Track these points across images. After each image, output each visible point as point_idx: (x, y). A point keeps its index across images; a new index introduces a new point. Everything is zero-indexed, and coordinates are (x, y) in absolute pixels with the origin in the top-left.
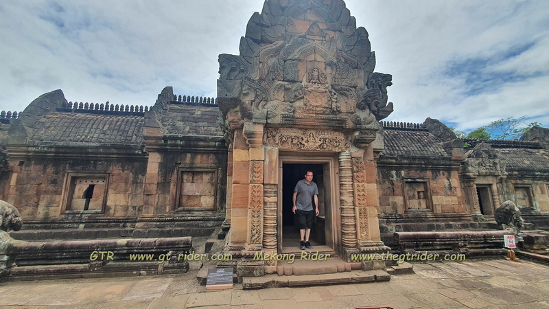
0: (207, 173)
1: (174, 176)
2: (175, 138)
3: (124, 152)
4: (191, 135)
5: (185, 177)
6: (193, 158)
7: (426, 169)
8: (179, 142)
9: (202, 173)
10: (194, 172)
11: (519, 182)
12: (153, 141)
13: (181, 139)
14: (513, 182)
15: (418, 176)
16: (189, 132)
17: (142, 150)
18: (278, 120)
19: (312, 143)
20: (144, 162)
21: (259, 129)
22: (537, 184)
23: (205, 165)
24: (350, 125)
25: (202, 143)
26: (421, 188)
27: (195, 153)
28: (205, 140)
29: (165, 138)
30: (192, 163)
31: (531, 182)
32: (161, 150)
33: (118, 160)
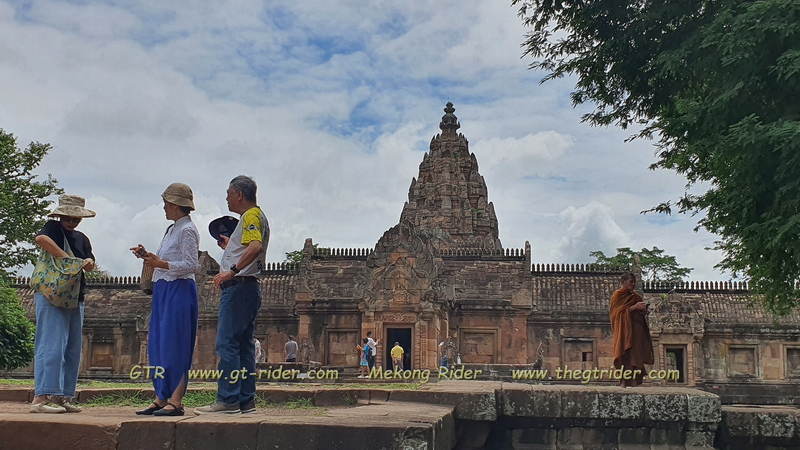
0: (351, 332)
1: (323, 336)
2: (323, 302)
3: (279, 315)
4: (335, 297)
5: (331, 337)
6: (337, 320)
7: (593, 327)
8: (325, 305)
9: (346, 333)
10: (339, 333)
11: (737, 341)
12: (303, 305)
13: (327, 302)
14: (728, 341)
15: (582, 335)
16: (333, 295)
17: (293, 313)
18: (381, 309)
19: (399, 319)
20: (296, 323)
21: (372, 314)
22: (767, 344)
23: (349, 326)
24: (417, 310)
25: (345, 305)
26: (587, 349)
27: (339, 314)
28: (348, 302)
29: (314, 302)
30: (337, 324)
31: (757, 341)
32: (310, 313)
33: (275, 322)
